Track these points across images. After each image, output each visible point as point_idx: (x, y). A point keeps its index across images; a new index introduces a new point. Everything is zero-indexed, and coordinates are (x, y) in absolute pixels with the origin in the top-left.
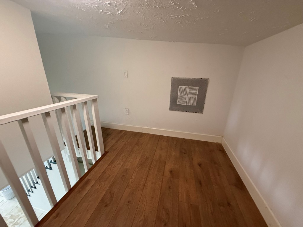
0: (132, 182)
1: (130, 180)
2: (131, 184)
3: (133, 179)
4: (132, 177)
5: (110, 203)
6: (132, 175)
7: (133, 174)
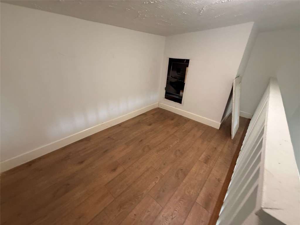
0: (156, 179)
1: (158, 181)
2: (158, 177)
3: (155, 181)
4: (154, 185)
5: (179, 170)
6: (154, 187)
7: (152, 188)
